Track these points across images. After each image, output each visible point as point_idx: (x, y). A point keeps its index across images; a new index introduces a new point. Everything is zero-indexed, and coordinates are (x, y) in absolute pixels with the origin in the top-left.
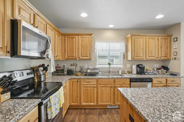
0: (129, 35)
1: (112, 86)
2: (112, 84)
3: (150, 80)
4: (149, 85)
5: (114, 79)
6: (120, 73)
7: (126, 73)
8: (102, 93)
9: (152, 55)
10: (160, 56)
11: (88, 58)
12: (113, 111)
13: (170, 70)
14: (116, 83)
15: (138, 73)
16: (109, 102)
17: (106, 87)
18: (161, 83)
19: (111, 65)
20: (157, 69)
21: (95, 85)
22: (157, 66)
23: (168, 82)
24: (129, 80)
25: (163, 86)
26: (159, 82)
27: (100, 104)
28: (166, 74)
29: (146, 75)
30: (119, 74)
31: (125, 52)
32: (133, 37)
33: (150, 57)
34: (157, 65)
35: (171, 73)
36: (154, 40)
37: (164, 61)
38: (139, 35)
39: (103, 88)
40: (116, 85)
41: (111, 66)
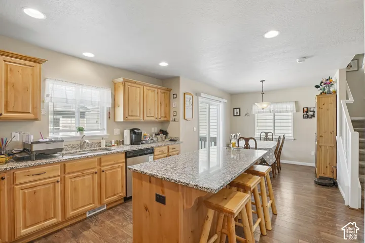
0: (121, 80)
1: (96, 170)
2: (95, 168)
3: (151, 151)
4: (151, 157)
5: (99, 158)
6: (103, 146)
7: (113, 144)
8: (75, 190)
9: (150, 114)
10: (159, 117)
11: (31, 116)
12: (100, 217)
13: (169, 135)
14: (102, 164)
15: (132, 143)
16: (90, 204)
17: (84, 176)
18: (163, 152)
19: (84, 132)
20: (156, 134)
21: (59, 176)
23: (170, 151)
24: (124, 155)
25: (165, 157)
26: (161, 152)
27: (71, 215)
28: (166, 140)
29: (144, 145)
30: (100, 148)
31: (110, 106)
32: (127, 84)
33: (149, 118)
34: (155, 130)
35: (170, 139)
36: (153, 93)
37: (162, 123)
38: (135, 83)
39: (77, 179)
40: (103, 169)
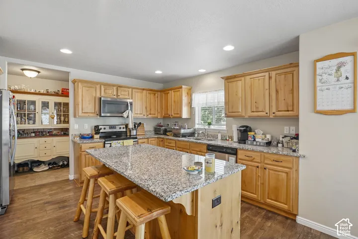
3: (234, 152)
4: (232, 159)
6: (219, 138)
7: (228, 138)
10: (273, 111)
11: (179, 115)
18: (252, 159)
21: (174, 147)
22: (291, 130)
32: (226, 81)
33: (255, 113)
36: (262, 81)
41: (212, 127)
